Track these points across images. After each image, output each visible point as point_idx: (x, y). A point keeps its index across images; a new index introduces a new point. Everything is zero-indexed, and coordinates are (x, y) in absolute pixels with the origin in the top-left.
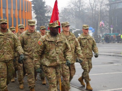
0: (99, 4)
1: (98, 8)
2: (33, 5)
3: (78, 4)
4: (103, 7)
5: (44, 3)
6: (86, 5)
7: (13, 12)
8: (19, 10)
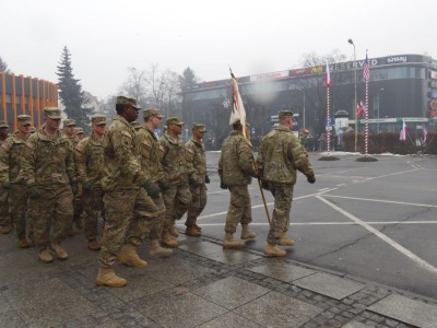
0: (167, 93)
1: (166, 98)
2: (59, 91)
3: (136, 91)
4: (174, 97)
5: (79, 87)
6: (148, 93)
7: (24, 102)
8: (35, 98)
